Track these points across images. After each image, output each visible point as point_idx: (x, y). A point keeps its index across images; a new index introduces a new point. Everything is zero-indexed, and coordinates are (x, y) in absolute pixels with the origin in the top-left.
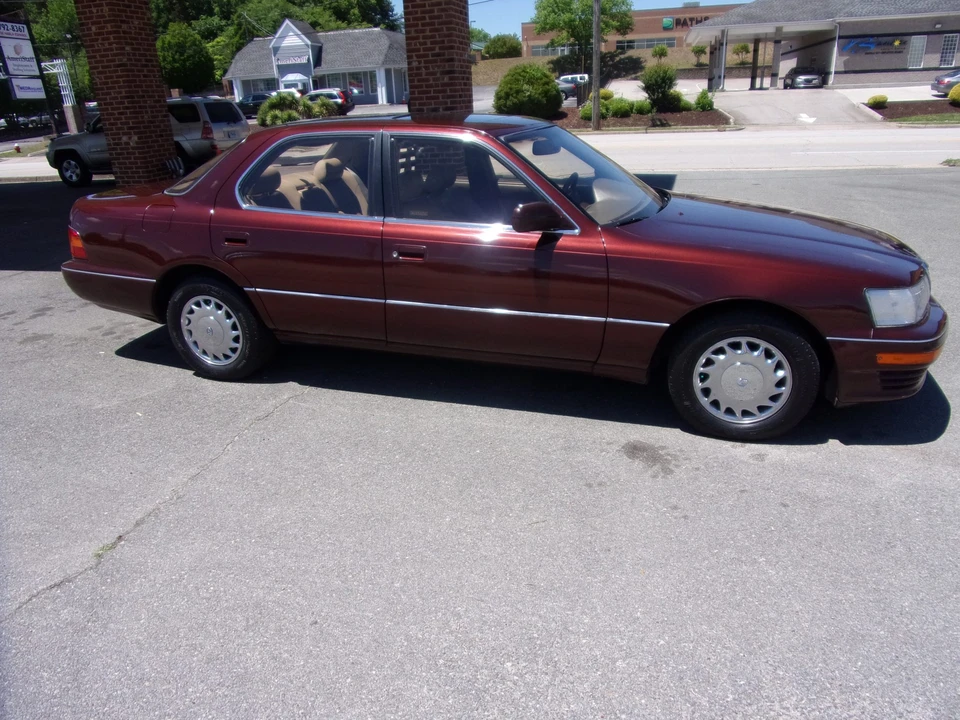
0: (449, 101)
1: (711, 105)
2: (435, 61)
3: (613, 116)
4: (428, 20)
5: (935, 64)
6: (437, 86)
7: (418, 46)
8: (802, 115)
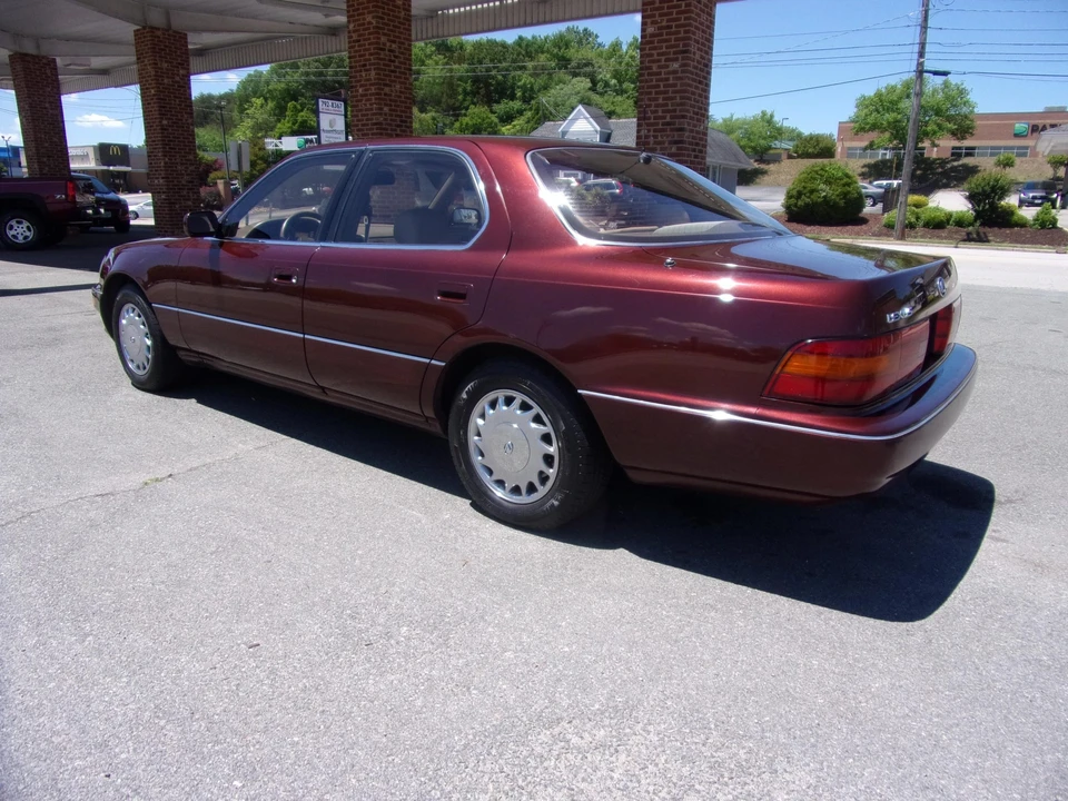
1: (1054, 222)
2: (665, 130)
3: (924, 226)
7: (650, 114)
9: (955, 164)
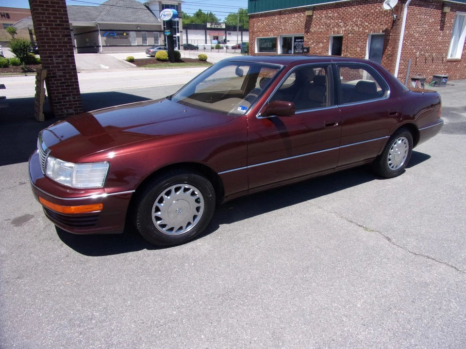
0: (69, 52)
2: (58, 29)
5: (142, 44)
6: (60, 43)
7: (45, 19)
8: (101, 65)
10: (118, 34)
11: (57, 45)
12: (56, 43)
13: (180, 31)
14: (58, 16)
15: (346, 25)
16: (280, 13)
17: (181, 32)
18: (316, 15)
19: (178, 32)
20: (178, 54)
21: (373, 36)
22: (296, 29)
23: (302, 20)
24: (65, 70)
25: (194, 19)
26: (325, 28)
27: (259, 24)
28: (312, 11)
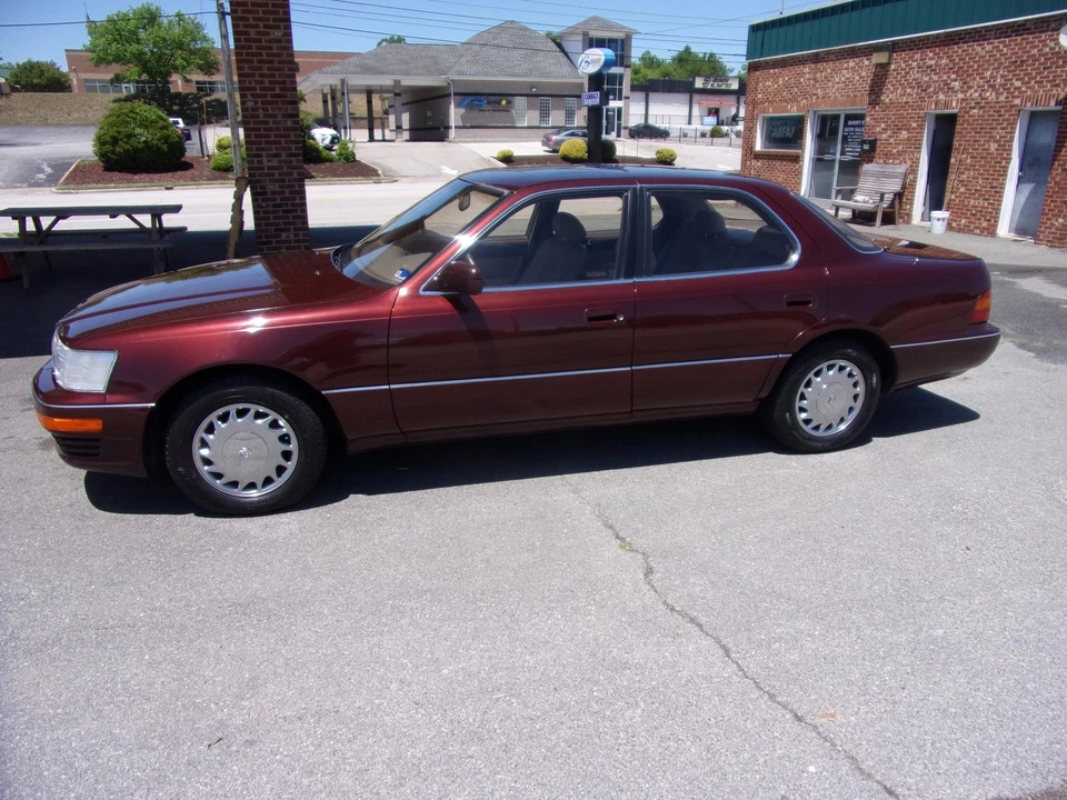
0: (293, 146)
1: (353, 155)
2: (276, 103)
4: (265, 57)
5: (537, 124)
6: (278, 129)
7: (254, 84)
8: (444, 167)
9: (208, 99)
10: (489, 103)
11: (272, 133)
12: (271, 129)
13: (624, 95)
14: (277, 79)
15: (966, 86)
16: (816, 59)
17: (627, 98)
18: (899, 63)
19: (620, 99)
20: (610, 147)
21: (1033, 115)
22: (848, 96)
23: (864, 74)
24: (284, 181)
25: (671, 69)
26: (917, 94)
27: (769, 83)
28: (887, 54)
